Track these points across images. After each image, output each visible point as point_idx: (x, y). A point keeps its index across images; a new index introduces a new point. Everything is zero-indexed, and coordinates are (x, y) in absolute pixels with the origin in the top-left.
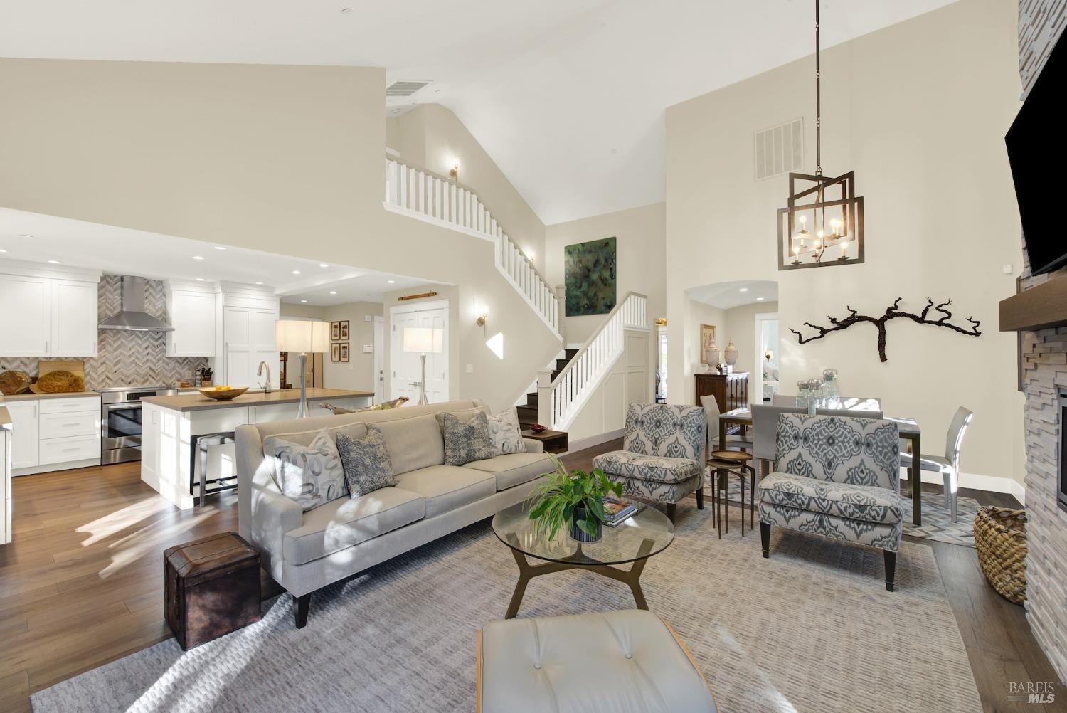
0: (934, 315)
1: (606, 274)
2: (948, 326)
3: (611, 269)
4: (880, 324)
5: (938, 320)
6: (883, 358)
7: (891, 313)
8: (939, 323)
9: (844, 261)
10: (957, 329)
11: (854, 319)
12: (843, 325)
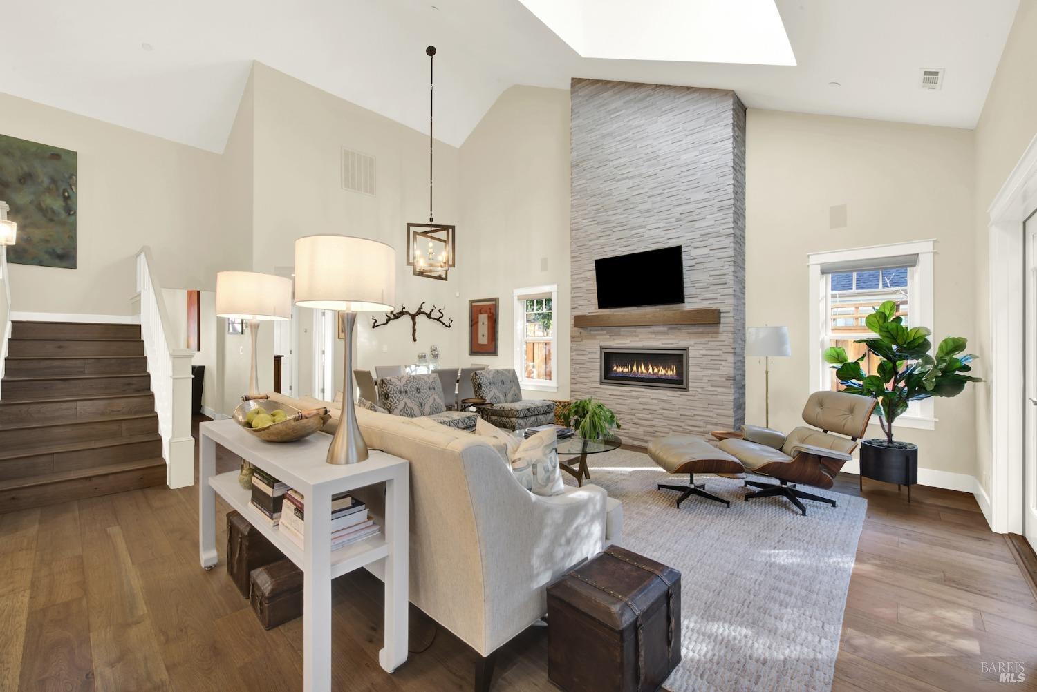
0: (435, 314)
1: (57, 204)
2: (440, 321)
3: (66, 199)
4: (413, 317)
5: (437, 318)
6: (415, 340)
7: (420, 312)
8: (438, 320)
9: (440, 277)
10: (443, 324)
11: (402, 313)
12: (397, 316)
